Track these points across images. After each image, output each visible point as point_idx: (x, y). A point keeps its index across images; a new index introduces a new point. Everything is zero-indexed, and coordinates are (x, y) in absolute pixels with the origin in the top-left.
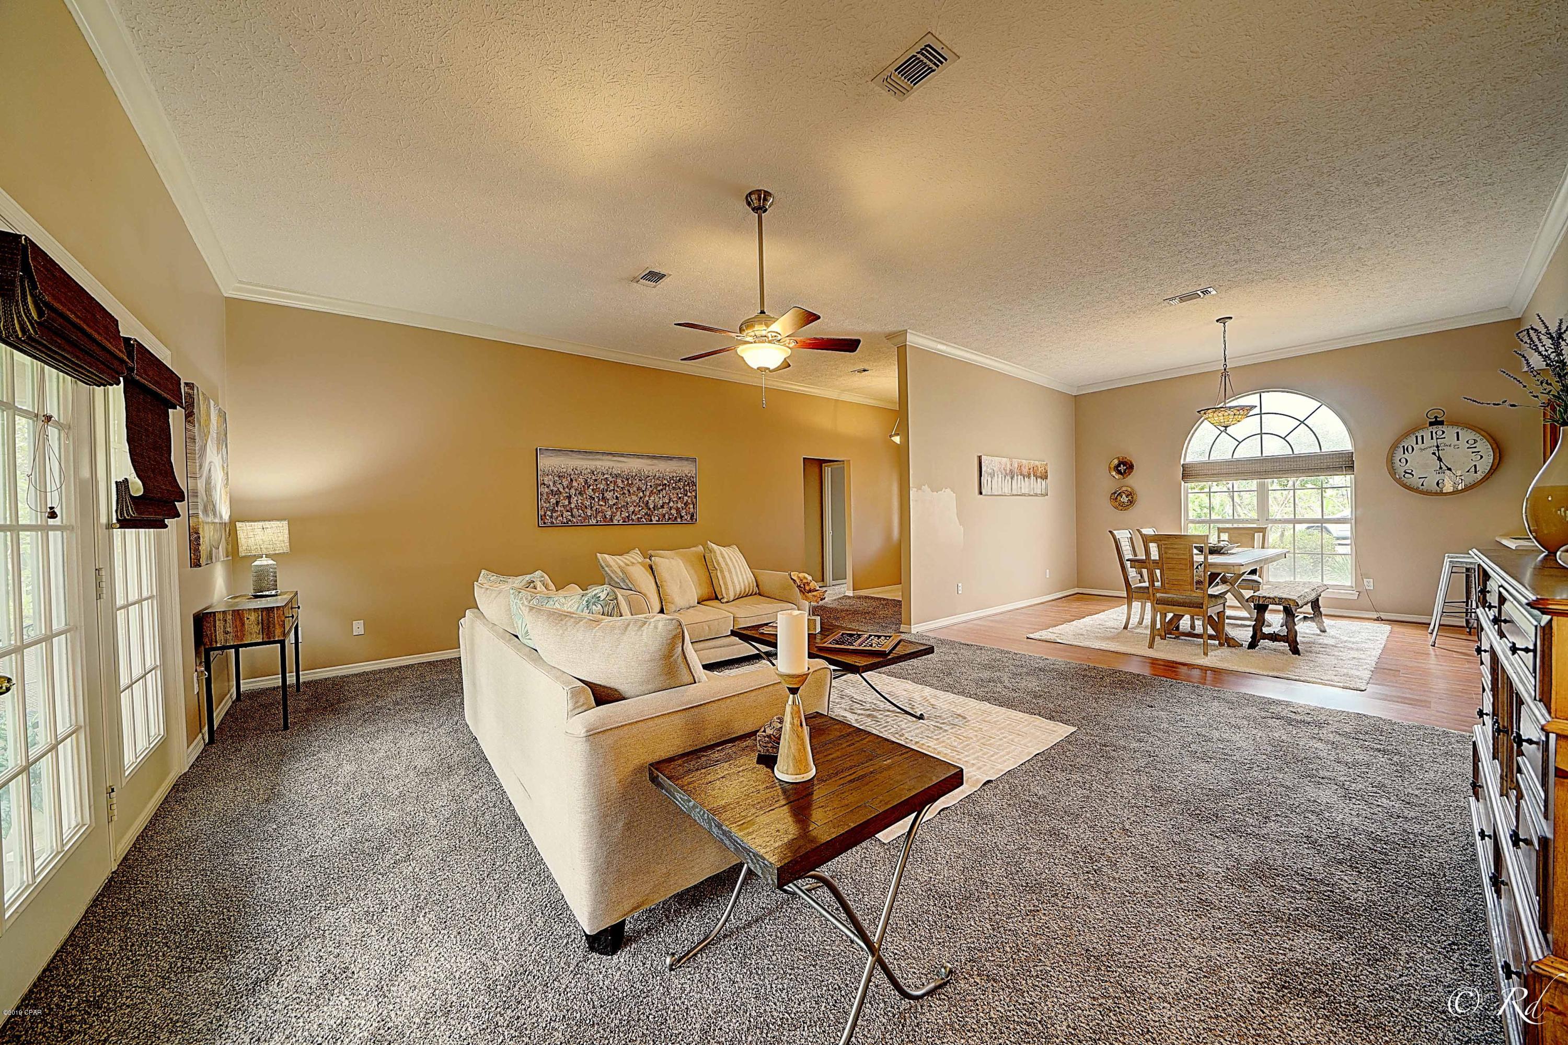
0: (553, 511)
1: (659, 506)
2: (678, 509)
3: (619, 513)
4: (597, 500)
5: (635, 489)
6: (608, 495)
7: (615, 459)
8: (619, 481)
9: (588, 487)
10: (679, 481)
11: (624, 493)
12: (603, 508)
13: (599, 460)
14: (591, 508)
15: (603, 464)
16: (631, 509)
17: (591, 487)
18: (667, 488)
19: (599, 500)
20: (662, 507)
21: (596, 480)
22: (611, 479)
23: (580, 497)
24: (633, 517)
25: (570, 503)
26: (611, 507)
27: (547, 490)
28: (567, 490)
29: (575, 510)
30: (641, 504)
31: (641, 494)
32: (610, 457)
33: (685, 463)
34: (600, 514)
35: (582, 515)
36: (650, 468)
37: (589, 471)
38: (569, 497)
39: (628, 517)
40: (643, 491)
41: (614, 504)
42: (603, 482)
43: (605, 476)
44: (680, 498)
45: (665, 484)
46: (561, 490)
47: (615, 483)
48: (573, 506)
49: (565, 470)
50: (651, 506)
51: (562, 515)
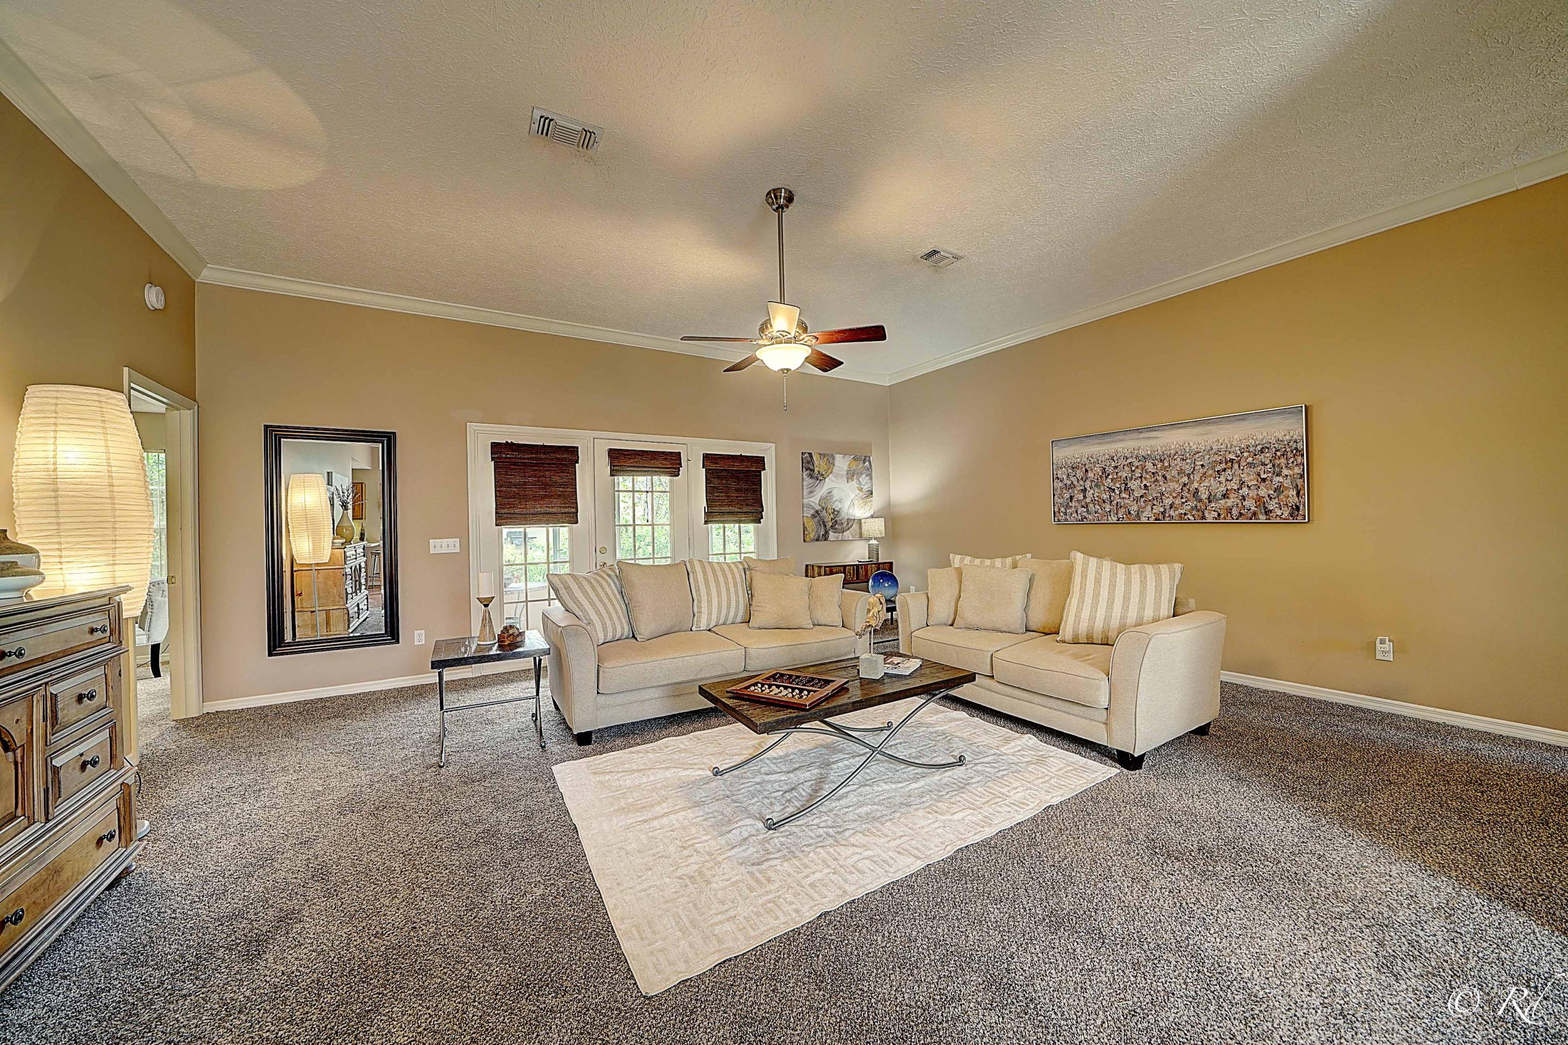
0: (1068, 507)
1: (1219, 495)
2: (1259, 499)
3: (1149, 508)
4: (1118, 492)
5: (1174, 473)
6: (1133, 484)
7: (1143, 435)
8: (1149, 466)
9: (1106, 477)
10: (1262, 451)
11: (1156, 480)
12: (1126, 501)
13: (1120, 440)
14: (1111, 502)
15: (1125, 446)
16: (1168, 502)
17: (1110, 477)
18: (1236, 466)
19: (1120, 492)
20: (1225, 496)
21: (1116, 467)
22: (1136, 464)
23: (1097, 490)
24: (1172, 513)
25: (1085, 497)
26: (1137, 500)
27: (1060, 484)
28: (1081, 482)
29: (1091, 505)
30: (1185, 494)
31: (1185, 479)
32: (1136, 435)
33: (1276, 419)
34: (1123, 510)
35: (1100, 511)
36: (1200, 439)
37: (1107, 457)
38: (1084, 491)
39: (1163, 513)
40: (1189, 475)
41: (1142, 496)
42: (1126, 468)
43: (1129, 461)
44: (1264, 480)
45: (1232, 461)
46: (1075, 483)
47: (1143, 468)
48: (1088, 500)
49: (1079, 460)
50: (1204, 496)
51: (1077, 512)
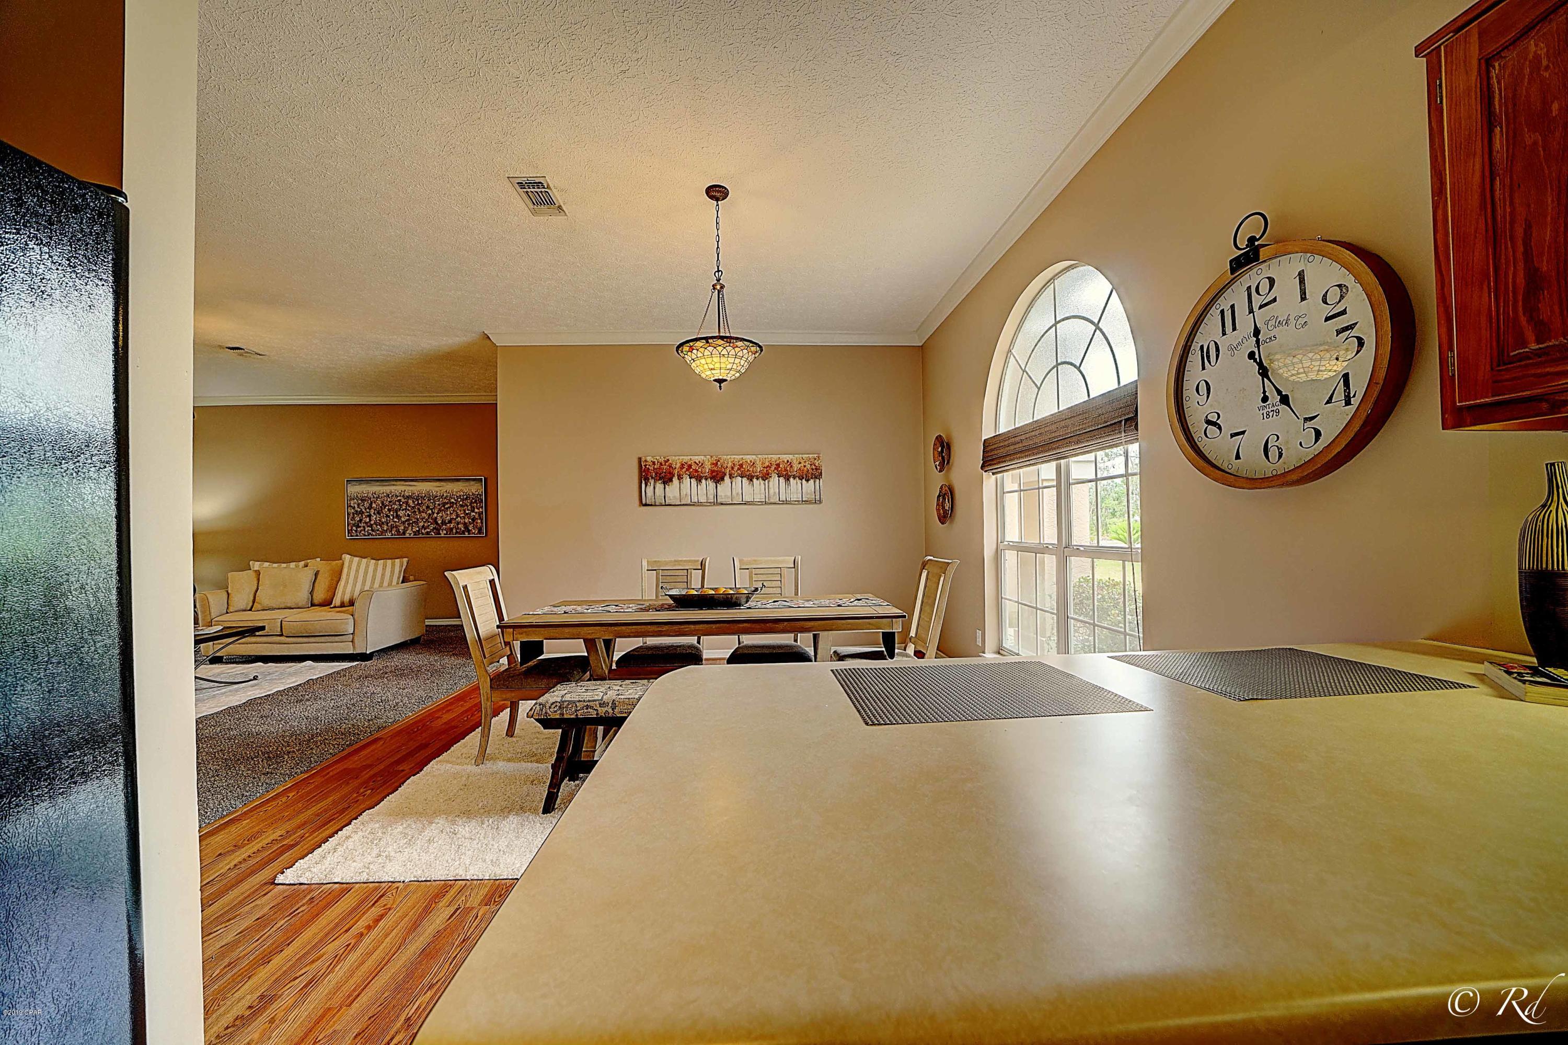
0: (358, 526)
1: (447, 521)
2: (465, 524)
3: (410, 528)
4: (392, 518)
5: (424, 507)
6: (401, 513)
7: (407, 483)
8: (410, 502)
9: (385, 508)
10: (466, 499)
11: (415, 512)
12: (397, 524)
13: (394, 485)
14: (387, 523)
15: (397, 488)
16: (421, 524)
17: (387, 508)
18: (455, 506)
19: (393, 517)
20: (450, 522)
21: (390, 502)
22: (403, 500)
23: (378, 516)
24: (423, 531)
25: (370, 520)
26: (404, 523)
27: (353, 511)
28: (368, 510)
29: (374, 526)
30: (430, 520)
31: (430, 512)
32: (402, 483)
33: (472, 483)
34: (395, 529)
35: (380, 529)
36: (437, 489)
37: (385, 494)
38: (370, 516)
39: (418, 531)
40: (432, 509)
41: (406, 521)
42: (397, 503)
43: (399, 498)
44: (467, 514)
45: (453, 502)
46: (364, 510)
47: (407, 503)
48: (372, 522)
49: (366, 495)
50: (439, 522)
51: (364, 530)
